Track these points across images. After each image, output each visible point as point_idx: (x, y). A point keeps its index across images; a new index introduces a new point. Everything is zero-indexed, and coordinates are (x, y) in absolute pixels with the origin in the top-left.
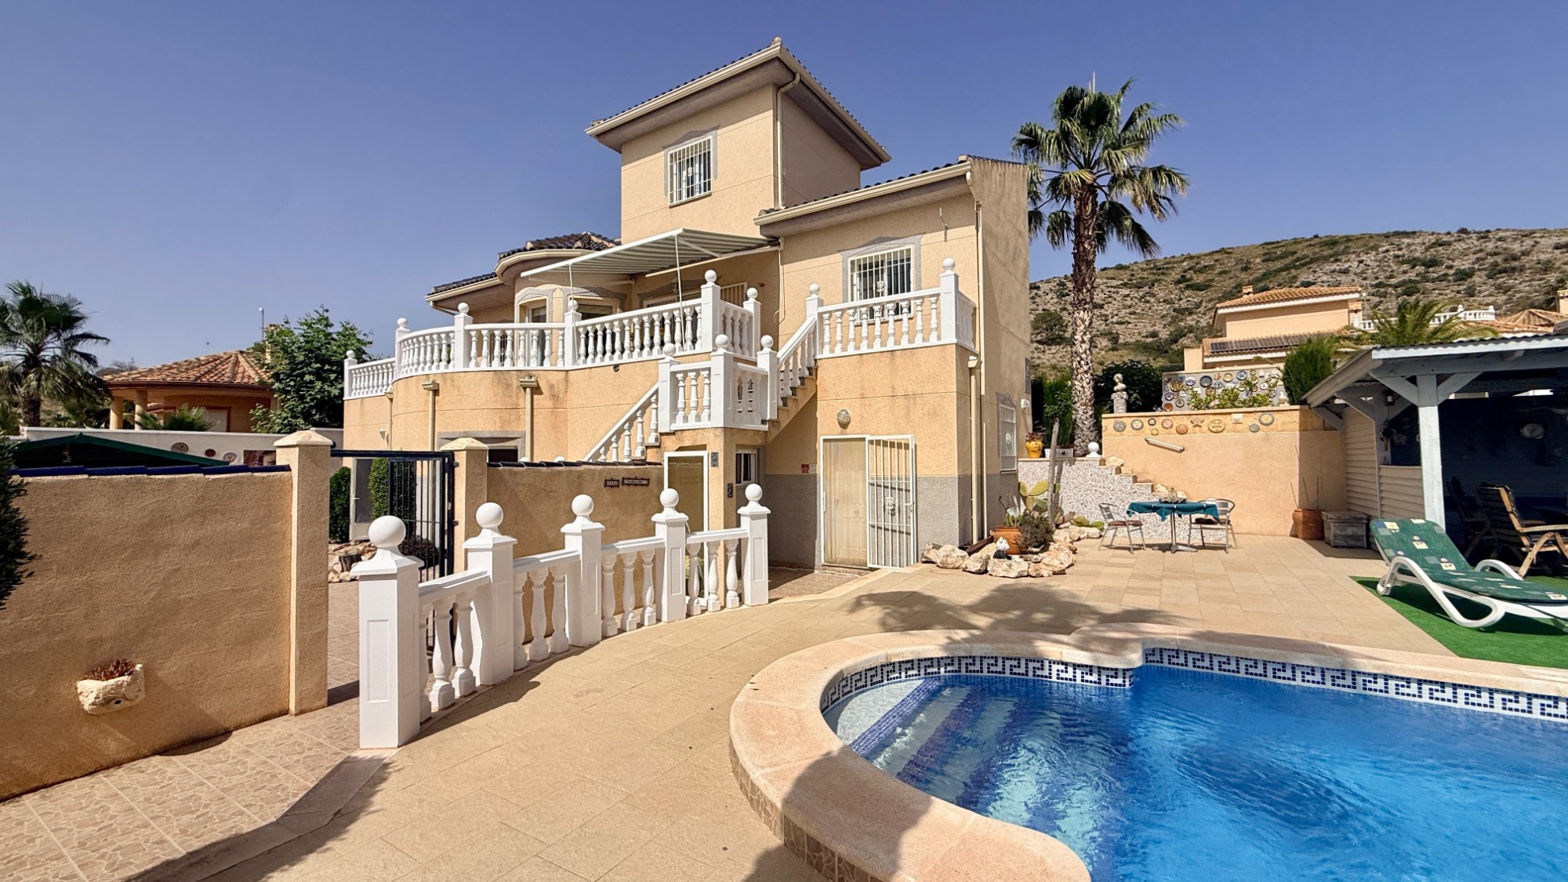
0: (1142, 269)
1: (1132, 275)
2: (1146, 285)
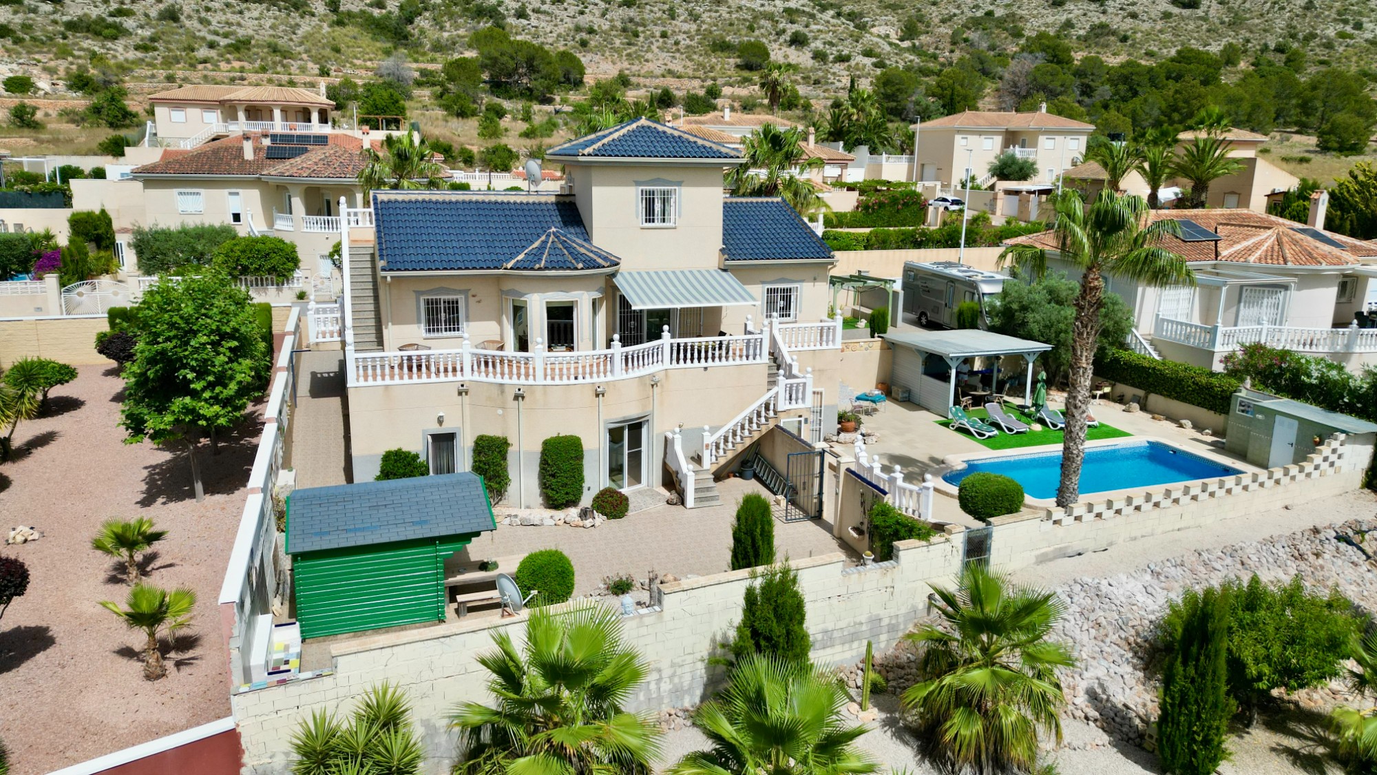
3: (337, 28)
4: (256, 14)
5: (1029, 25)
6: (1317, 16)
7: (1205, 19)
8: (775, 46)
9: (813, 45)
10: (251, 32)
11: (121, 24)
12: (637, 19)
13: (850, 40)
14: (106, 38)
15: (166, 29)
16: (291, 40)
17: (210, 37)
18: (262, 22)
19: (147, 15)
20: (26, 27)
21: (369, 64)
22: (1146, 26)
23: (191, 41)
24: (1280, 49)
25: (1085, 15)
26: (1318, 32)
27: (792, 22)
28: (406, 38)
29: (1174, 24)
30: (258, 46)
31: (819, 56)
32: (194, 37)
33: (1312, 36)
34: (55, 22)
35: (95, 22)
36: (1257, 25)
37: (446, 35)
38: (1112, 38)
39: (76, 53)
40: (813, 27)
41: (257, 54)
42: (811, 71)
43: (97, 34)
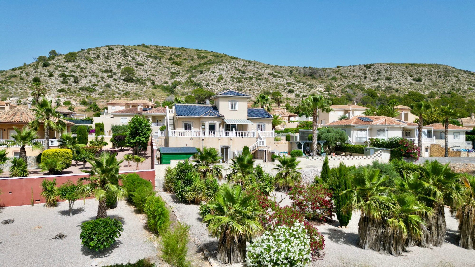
0: (154, 49)
1: (152, 52)
2: (158, 58)
3: (154, 89)
4: (131, 86)
5: (366, 87)
6: (461, 83)
7: (424, 84)
8: (284, 93)
9: (295, 93)
10: (130, 90)
11: (94, 88)
12: (242, 86)
13: (307, 91)
14: (90, 92)
15: (107, 89)
16: (141, 92)
17: (118, 92)
18: (133, 88)
19: (101, 86)
20: (69, 89)
21: (163, 98)
22: (404, 87)
23: (114, 93)
24: (449, 93)
25: (384, 84)
26: (462, 88)
27: (289, 86)
28: (173, 92)
29: (413, 86)
30: (132, 94)
31: (297, 96)
32: (114, 92)
33: (460, 89)
34: (76, 88)
35: (87, 88)
36: (441, 86)
37: (185, 91)
38: (393, 90)
39: (82, 96)
40: (296, 88)
41: (131, 96)
42: (295, 100)
43: (88, 91)
